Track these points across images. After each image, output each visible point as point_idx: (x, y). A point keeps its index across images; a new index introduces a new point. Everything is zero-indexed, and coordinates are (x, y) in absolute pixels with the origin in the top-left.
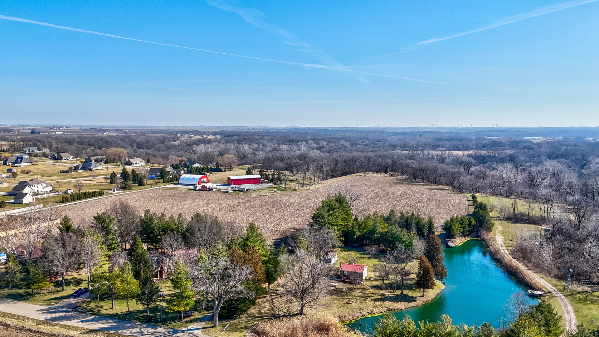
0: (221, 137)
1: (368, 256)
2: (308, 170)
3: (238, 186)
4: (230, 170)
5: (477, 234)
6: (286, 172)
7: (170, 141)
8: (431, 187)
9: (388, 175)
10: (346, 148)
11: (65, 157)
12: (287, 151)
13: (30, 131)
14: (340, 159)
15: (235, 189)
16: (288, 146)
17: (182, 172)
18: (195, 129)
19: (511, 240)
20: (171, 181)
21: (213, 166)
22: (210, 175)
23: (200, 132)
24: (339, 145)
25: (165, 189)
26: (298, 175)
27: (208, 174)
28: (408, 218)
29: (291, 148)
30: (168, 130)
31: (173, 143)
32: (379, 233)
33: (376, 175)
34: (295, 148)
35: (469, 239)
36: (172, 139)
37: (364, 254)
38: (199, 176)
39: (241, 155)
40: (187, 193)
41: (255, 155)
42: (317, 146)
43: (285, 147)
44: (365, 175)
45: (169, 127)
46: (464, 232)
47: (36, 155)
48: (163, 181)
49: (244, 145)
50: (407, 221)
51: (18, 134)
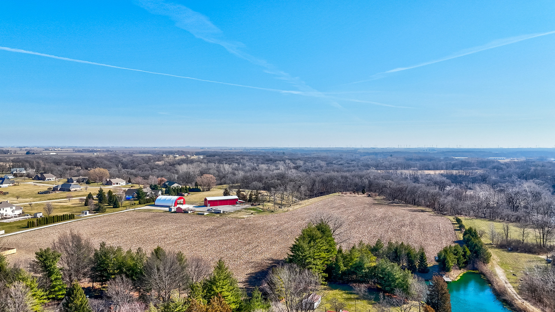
0: (203, 157)
1: (356, 296)
2: (286, 190)
3: (214, 208)
4: (209, 190)
5: (474, 266)
6: (264, 191)
7: (155, 161)
8: (411, 208)
9: (365, 195)
10: (321, 167)
11: (48, 177)
12: (265, 170)
13: (26, 152)
14: (318, 179)
15: (211, 211)
16: (266, 165)
17: (160, 193)
18: (180, 150)
19: (513, 275)
20: (147, 203)
21: (191, 186)
22: (187, 195)
23: (184, 152)
24: (315, 165)
25: (140, 211)
26: (276, 195)
27: (186, 194)
28: (397, 248)
29: (269, 167)
30: (155, 151)
31: (157, 163)
32: (368, 268)
33: (354, 195)
34: (273, 167)
35: (465, 271)
36: (157, 159)
37: (351, 294)
38: (176, 197)
39: (221, 174)
40: (161, 216)
41: (234, 174)
42: (294, 165)
43: (264, 166)
44: (343, 195)
45: (156, 148)
46: (459, 264)
47: (22, 176)
48: (139, 202)
49: (225, 165)
50: (396, 251)
51: (14, 155)
